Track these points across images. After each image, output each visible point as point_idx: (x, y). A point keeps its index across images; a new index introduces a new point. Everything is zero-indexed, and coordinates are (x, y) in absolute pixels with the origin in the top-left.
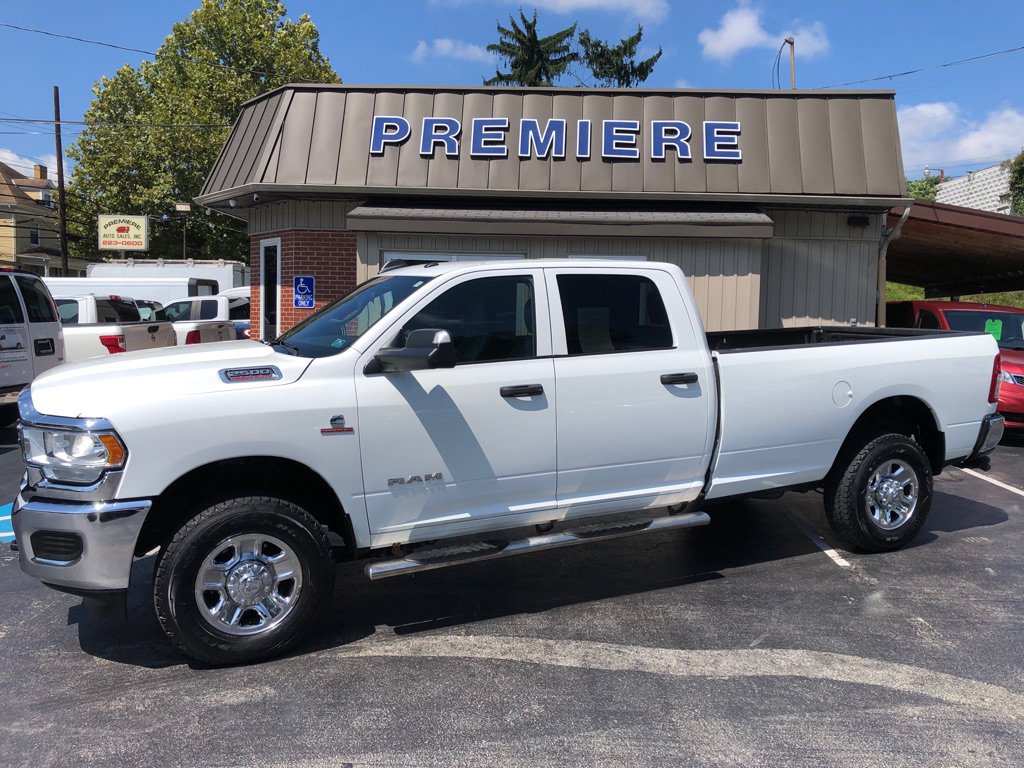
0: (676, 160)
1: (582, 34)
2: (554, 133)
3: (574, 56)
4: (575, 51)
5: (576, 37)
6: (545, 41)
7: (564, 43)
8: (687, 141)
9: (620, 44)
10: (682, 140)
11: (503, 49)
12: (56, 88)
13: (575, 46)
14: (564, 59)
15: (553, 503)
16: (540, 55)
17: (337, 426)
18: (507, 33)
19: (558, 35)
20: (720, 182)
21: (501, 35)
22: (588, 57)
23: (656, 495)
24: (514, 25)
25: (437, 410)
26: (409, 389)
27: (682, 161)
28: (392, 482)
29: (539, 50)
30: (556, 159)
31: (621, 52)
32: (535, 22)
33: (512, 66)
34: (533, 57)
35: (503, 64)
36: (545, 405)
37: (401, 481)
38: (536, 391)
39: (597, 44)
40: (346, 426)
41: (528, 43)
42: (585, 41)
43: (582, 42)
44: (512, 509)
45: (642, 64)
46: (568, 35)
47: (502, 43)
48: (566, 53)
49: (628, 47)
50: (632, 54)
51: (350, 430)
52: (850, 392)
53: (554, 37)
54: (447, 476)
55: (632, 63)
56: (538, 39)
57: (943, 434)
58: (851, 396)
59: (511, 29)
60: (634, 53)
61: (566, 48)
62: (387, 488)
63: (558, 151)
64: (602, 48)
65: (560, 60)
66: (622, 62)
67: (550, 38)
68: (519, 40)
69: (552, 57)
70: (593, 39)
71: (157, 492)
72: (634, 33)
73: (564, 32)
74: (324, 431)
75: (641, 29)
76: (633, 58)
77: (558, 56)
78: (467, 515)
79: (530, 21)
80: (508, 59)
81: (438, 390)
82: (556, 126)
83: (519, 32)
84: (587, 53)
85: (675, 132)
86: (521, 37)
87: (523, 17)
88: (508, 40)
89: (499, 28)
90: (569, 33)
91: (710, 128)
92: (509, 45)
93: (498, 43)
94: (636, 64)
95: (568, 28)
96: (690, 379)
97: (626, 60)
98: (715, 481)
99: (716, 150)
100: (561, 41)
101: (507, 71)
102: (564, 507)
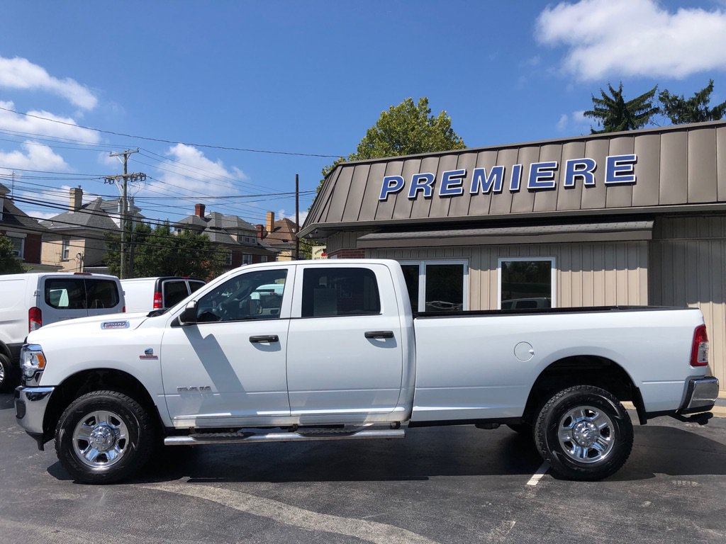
0: (584, 186)
1: (663, 93)
2: (495, 176)
3: (656, 110)
4: (656, 107)
5: (657, 95)
6: (631, 103)
7: (647, 102)
8: (593, 172)
9: (694, 96)
10: (588, 172)
11: (597, 113)
12: (297, 175)
13: (655, 102)
14: (647, 114)
15: (288, 412)
16: (627, 113)
17: (149, 354)
18: (599, 102)
19: (642, 97)
20: (618, 200)
21: (595, 104)
22: (668, 110)
23: (366, 414)
24: (604, 95)
25: (208, 349)
26: (193, 335)
27: (587, 187)
28: (180, 389)
29: (626, 110)
30: (496, 193)
31: (696, 102)
32: (621, 90)
33: (605, 124)
34: (621, 116)
35: (597, 123)
36: (279, 349)
37: (186, 389)
38: (274, 340)
39: (675, 99)
40: (154, 355)
41: (617, 107)
42: (665, 97)
43: (661, 99)
44: (259, 413)
45: (715, 108)
46: (649, 96)
47: (596, 109)
48: (649, 109)
49: (703, 97)
50: (705, 102)
51: (156, 357)
52: (531, 351)
53: (638, 99)
54: (213, 388)
55: (706, 108)
56: (625, 102)
57: (638, 388)
58: (533, 353)
59: (602, 98)
60: (709, 101)
61: (649, 105)
62: (177, 392)
63: (497, 187)
64: (679, 101)
65: (644, 115)
66: (697, 109)
67: (635, 100)
68: (608, 105)
69: (637, 113)
70: (671, 95)
71: (57, 384)
72: (706, 86)
73: (646, 94)
74: (142, 357)
75: (712, 83)
76: (707, 106)
77: (642, 112)
78: (229, 414)
79: (617, 90)
80: (600, 120)
81: (211, 337)
82: (498, 171)
83: (609, 99)
84: (666, 106)
85: (583, 166)
86: (611, 103)
87: (611, 89)
88: (600, 107)
89: (593, 99)
90: (651, 94)
91: (611, 161)
92: (601, 110)
93: (593, 110)
94: (711, 109)
95: (650, 90)
96: (389, 335)
97: (701, 107)
98: (415, 408)
99: (615, 176)
100: (643, 101)
101: (602, 128)
102: (297, 416)
